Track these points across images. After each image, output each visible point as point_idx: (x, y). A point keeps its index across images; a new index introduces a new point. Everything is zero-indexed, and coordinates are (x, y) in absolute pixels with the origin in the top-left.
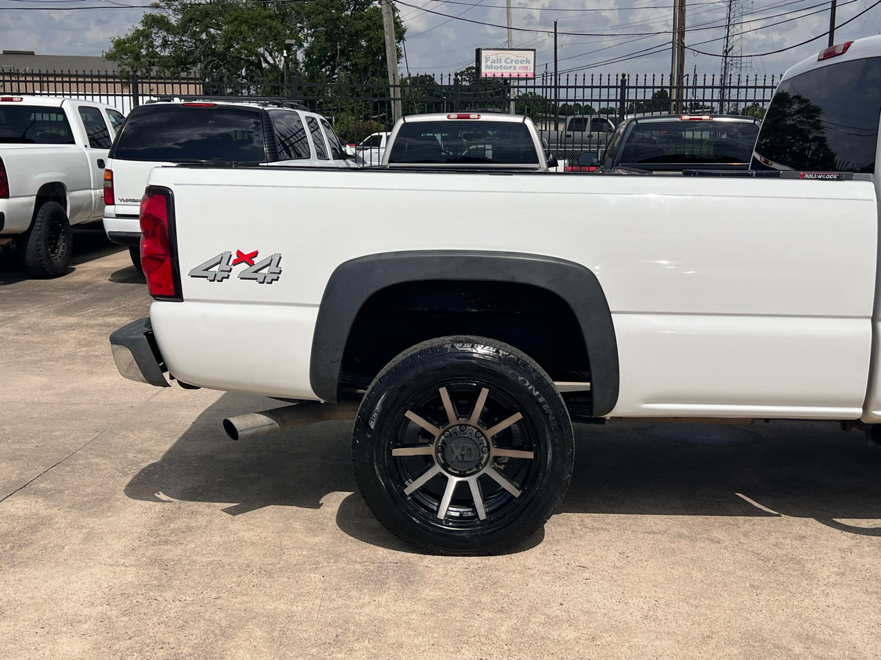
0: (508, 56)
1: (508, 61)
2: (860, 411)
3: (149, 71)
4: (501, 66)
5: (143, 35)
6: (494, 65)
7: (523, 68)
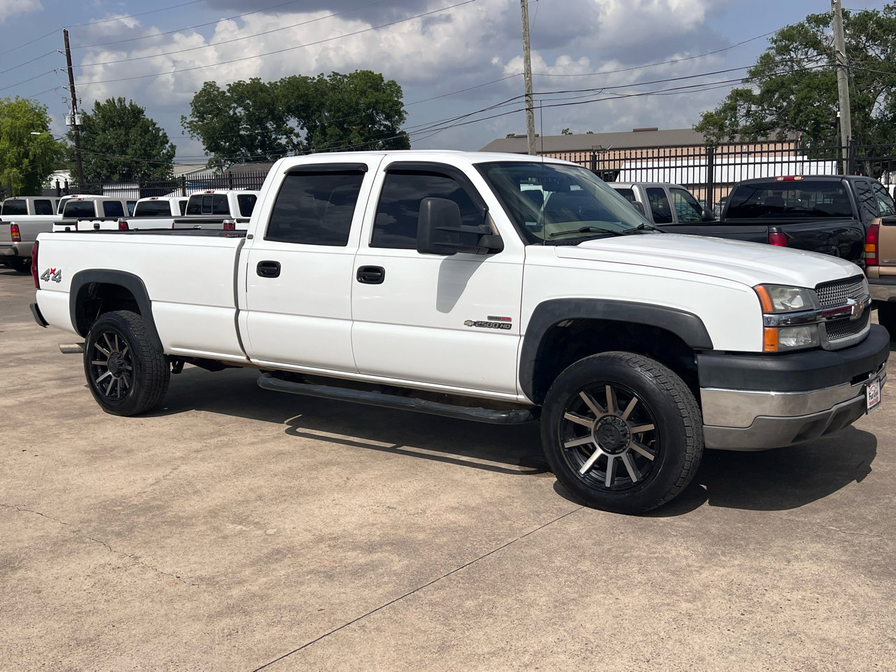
5: (731, 109)
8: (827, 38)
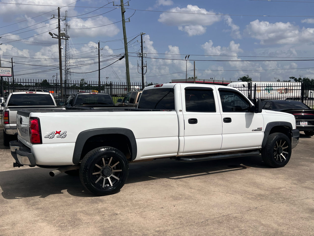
1: (2, 71)
2: (177, 154)
7: (7, 73)
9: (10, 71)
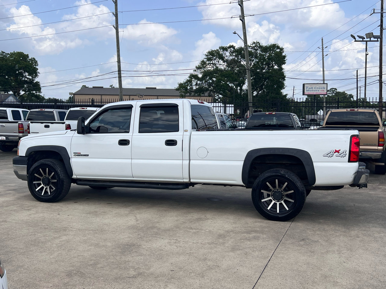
0: (316, 86)
1: (315, 88)
3: (190, 94)
4: (313, 90)
5: (189, 82)
6: (310, 90)
7: (322, 91)
8: (227, 56)
9: (324, 88)
